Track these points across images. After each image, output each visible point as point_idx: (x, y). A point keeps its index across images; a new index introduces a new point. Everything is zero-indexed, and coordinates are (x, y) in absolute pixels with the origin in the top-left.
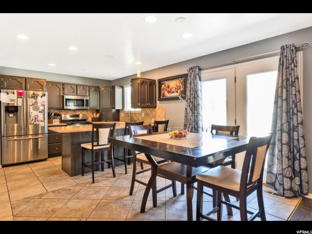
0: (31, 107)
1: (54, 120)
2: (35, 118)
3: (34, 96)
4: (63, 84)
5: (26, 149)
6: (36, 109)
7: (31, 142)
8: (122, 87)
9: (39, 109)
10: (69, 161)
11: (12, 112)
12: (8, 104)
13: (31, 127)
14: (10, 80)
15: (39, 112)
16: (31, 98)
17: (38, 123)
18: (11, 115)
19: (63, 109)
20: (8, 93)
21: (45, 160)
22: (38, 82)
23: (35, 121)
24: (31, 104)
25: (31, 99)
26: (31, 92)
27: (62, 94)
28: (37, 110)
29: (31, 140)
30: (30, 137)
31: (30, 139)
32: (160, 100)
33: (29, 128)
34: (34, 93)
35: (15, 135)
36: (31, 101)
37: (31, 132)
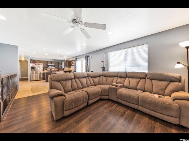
0: (38, 67)
1: (45, 70)
4: (48, 61)
5: (37, 77)
10: (46, 81)
18: (33, 69)
19: (47, 68)
21: (42, 80)
22: (40, 61)
23: (39, 70)
27: (47, 64)
29: (39, 75)
34: (39, 64)
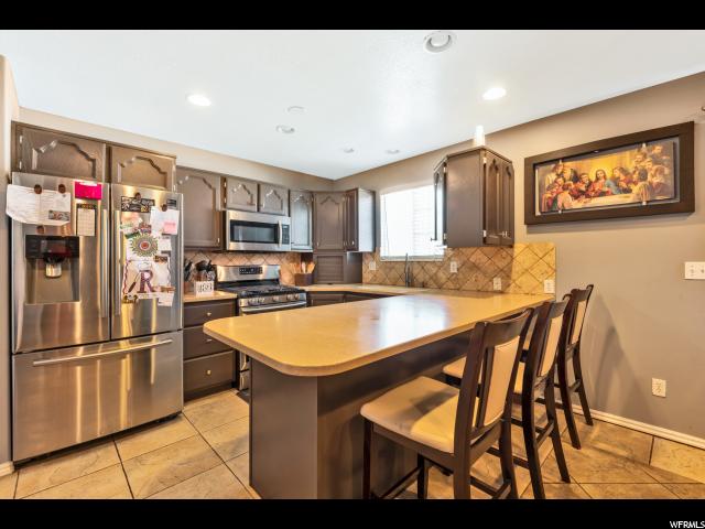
0: (127, 242)
1: (198, 284)
2: (143, 280)
3: (140, 205)
4: (224, 179)
6: (145, 247)
7: (126, 364)
8: (374, 194)
9: (154, 248)
11: (56, 259)
12: (40, 227)
13: (126, 311)
14: (53, 144)
15: (157, 259)
16: (129, 210)
17: (150, 295)
18: (51, 271)
20: (38, 189)
21: (173, 417)
22: (150, 161)
23: (142, 290)
24: (128, 231)
25: (127, 214)
26: (129, 191)
27: (219, 207)
28: (148, 253)
29: (128, 356)
30: (124, 346)
31: (123, 355)
32: (532, 221)
33: (119, 317)
34: (138, 194)
35: (79, 342)
36: (127, 221)
37: (126, 330)
